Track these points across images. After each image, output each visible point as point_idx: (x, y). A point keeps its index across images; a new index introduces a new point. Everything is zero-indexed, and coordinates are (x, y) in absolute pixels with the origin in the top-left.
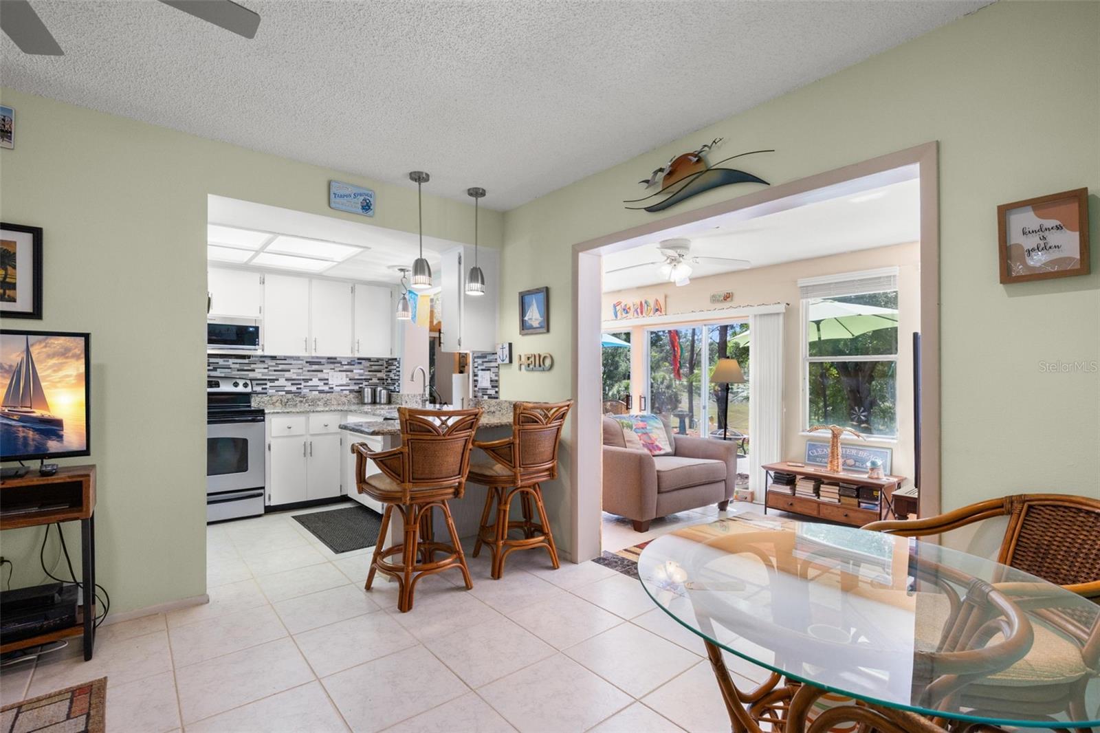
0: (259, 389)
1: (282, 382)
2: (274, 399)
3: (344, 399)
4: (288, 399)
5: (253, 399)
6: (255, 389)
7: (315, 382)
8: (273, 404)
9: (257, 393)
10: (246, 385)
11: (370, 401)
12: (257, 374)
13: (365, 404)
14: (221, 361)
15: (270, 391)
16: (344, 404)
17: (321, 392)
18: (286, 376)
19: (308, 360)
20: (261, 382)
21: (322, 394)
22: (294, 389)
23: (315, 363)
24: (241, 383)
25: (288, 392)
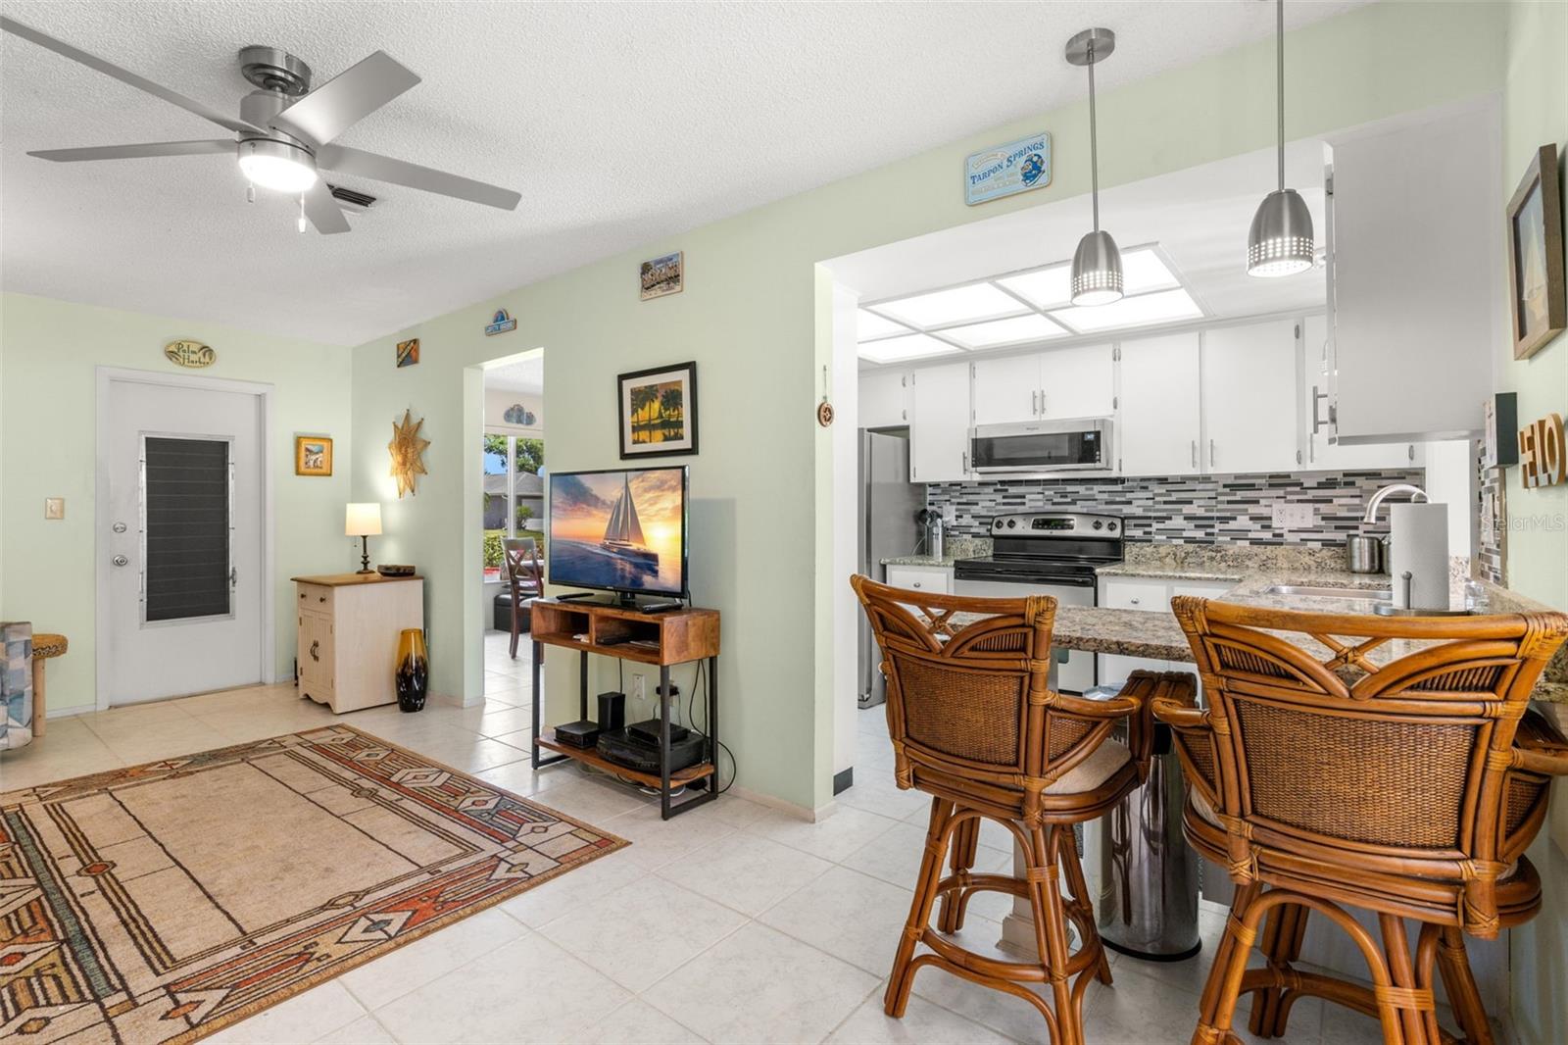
0: (1138, 533)
1: (1177, 522)
2: (1163, 550)
3: (1307, 559)
4: (1187, 553)
5: (1127, 550)
6: (1128, 533)
7: (1242, 522)
8: (1160, 559)
9: (1133, 539)
10: (1112, 527)
11: (1367, 567)
12: (1134, 510)
13: (1354, 572)
14: (1081, 489)
15: (1157, 537)
16: (1308, 569)
17: (1255, 542)
18: (1184, 512)
19: (1229, 482)
20: (1143, 521)
21: (1255, 547)
22: (1200, 534)
23: (1242, 486)
24: (1105, 522)
25: (1189, 540)
